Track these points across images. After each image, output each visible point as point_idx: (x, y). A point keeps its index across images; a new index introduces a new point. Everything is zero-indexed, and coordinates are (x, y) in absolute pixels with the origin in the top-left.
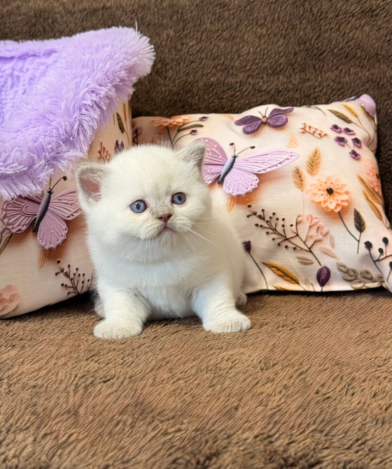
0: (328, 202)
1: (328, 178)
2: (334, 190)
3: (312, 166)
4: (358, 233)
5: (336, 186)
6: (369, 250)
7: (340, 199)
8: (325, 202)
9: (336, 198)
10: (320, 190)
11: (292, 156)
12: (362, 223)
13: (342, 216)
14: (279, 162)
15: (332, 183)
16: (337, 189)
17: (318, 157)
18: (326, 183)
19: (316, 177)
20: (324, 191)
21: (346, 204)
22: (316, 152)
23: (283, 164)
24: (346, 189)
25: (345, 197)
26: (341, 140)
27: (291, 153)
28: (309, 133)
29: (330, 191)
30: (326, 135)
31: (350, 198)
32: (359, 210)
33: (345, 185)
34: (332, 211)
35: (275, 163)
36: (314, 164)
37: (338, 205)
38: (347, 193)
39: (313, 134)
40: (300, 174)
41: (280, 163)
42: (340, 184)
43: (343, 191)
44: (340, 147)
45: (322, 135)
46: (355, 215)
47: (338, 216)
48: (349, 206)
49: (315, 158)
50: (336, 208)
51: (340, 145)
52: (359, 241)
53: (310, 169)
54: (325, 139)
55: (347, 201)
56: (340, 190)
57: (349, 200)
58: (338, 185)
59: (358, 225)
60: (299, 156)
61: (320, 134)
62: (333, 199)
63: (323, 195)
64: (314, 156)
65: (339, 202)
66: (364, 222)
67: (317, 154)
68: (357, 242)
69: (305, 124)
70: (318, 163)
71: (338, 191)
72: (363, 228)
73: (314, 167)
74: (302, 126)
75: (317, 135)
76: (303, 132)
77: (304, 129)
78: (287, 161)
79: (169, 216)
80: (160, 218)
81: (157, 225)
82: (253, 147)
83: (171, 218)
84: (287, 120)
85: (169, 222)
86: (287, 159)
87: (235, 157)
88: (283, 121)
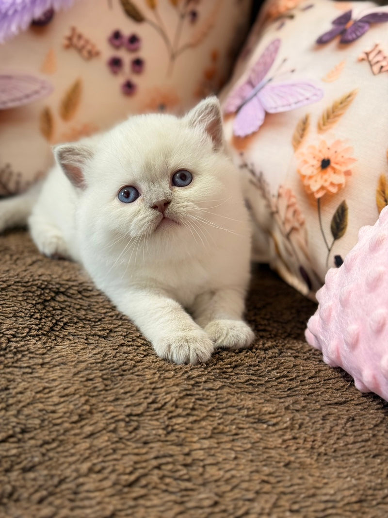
0: (314, 179)
1: (338, 142)
2: (332, 164)
3: (328, 117)
4: (332, 239)
5: (339, 159)
7: (330, 180)
8: (310, 177)
9: (326, 176)
10: (314, 158)
11: (315, 95)
12: (342, 227)
13: (321, 206)
14: (296, 100)
15: (336, 152)
16: (337, 164)
17: (346, 105)
18: (329, 149)
19: (322, 137)
20: (318, 161)
21: (334, 190)
22: (349, 96)
24: (350, 167)
25: (339, 179)
28: (370, 62)
29: (325, 164)
31: (346, 182)
32: (350, 204)
33: (353, 160)
34: (312, 194)
35: (292, 101)
36: (332, 116)
37: (322, 188)
38: (348, 173)
39: (371, 66)
40: (306, 126)
41: (296, 103)
42: (347, 156)
43: (343, 169)
45: (384, 69)
46: (338, 212)
47: (316, 204)
48: (337, 194)
49: (340, 106)
50: (318, 191)
52: (329, 250)
53: (321, 122)
54: (383, 77)
55: (340, 186)
56: (341, 165)
57: (343, 186)
58: (343, 157)
59: (335, 227)
60: (322, 97)
61: (382, 67)
62: (322, 177)
63: (313, 166)
64: (341, 103)
65: (327, 184)
66: (346, 225)
67: (350, 99)
68: (327, 252)
69: (377, 46)
70: (339, 116)
71: (337, 167)
72: (340, 234)
73: (330, 120)
74: (368, 49)
75: (376, 68)
76: (363, 60)
77: (367, 54)
78: (306, 102)
79: (167, 203)
80: (155, 207)
81: (151, 217)
82: (293, 71)
83: (170, 206)
84: (362, 34)
85: (167, 211)
86: (307, 99)
87: (270, 80)
88: (358, 33)
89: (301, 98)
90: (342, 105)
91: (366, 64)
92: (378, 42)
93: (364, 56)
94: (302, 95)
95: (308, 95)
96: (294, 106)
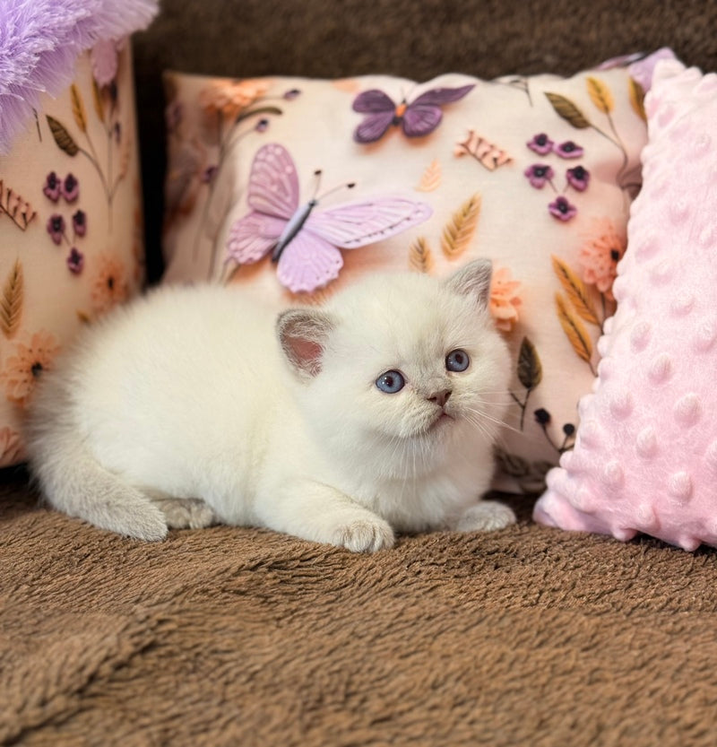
3: (454, 237)
4: (524, 391)
5: (495, 286)
6: (544, 428)
7: (495, 316)
11: (418, 212)
12: (535, 371)
14: (389, 224)
16: (497, 294)
17: (473, 216)
19: (456, 262)
21: (506, 327)
22: (471, 205)
23: (396, 230)
24: (515, 293)
25: (508, 311)
26: (539, 174)
27: (420, 204)
28: (474, 155)
30: (509, 161)
31: (519, 314)
32: (533, 341)
33: (516, 284)
35: (381, 227)
36: (459, 235)
38: (515, 302)
39: (480, 160)
40: (424, 255)
41: (391, 227)
42: (504, 281)
43: (507, 298)
44: (531, 190)
45: (499, 162)
46: (522, 353)
48: (512, 331)
49: (465, 219)
51: (533, 185)
52: (524, 407)
53: (447, 245)
54: (503, 172)
55: (511, 321)
56: (502, 294)
57: (517, 319)
58: (499, 283)
59: (525, 374)
60: (431, 212)
61: (495, 160)
64: (465, 215)
66: (540, 368)
67: (473, 208)
68: (520, 409)
69: (471, 133)
70: (470, 231)
71: (497, 297)
72: (536, 381)
73: (458, 240)
74: (463, 139)
75: (488, 161)
76: (462, 154)
77: (465, 145)
78: (406, 223)
79: (448, 394)
80: (433, 399)
81: (428, 412)
82: (351, 186)
83: (451, 397)
84: (439, 120)
85: (447, 404)
86: (408, 219)
87: (312, 205)
88: (432, 121)
89: (395, 220)
90: (468, 217)
91: (469, 160)
92: (471, 127)
93: (461, 149)
94: (396, 215)
95: (406, 213)
96: (389, 233)
